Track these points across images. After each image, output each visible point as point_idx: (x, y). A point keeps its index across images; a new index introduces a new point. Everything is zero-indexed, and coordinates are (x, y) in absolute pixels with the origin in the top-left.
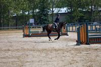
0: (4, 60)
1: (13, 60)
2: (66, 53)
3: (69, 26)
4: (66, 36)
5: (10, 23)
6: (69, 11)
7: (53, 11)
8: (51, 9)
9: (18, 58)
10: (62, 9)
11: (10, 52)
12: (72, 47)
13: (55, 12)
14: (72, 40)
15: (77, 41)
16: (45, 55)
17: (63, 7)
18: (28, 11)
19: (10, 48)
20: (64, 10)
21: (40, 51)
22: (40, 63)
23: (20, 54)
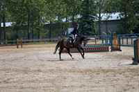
0: (32, 85)
1: (45, 84)
2: (118, 75)
3: (123, 38)
4: (118, 52)
5: (41, 34)
6: (122, 17)
7: (100, 17)
8: (98, 15)
9: (52, 81)
10: (113, 15)
11: (41, 73)
12: (127, 67)
13: (103, 19)
14: (126, 58)
15: (133, 59)
16: (89, 78)
17: (115, 12)
18: (66, 17)
19: (42, 69)
20: (115, 16)
21: (82, 72)
22: (82, 89)
23: (55, 76)
